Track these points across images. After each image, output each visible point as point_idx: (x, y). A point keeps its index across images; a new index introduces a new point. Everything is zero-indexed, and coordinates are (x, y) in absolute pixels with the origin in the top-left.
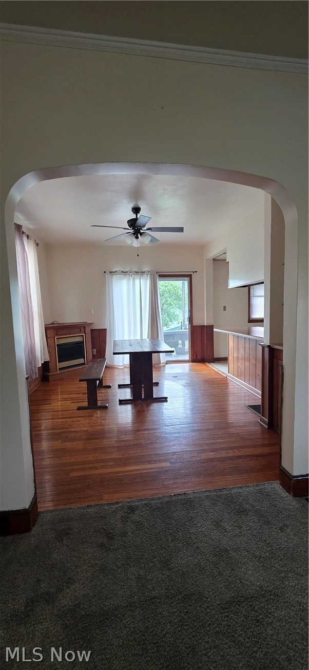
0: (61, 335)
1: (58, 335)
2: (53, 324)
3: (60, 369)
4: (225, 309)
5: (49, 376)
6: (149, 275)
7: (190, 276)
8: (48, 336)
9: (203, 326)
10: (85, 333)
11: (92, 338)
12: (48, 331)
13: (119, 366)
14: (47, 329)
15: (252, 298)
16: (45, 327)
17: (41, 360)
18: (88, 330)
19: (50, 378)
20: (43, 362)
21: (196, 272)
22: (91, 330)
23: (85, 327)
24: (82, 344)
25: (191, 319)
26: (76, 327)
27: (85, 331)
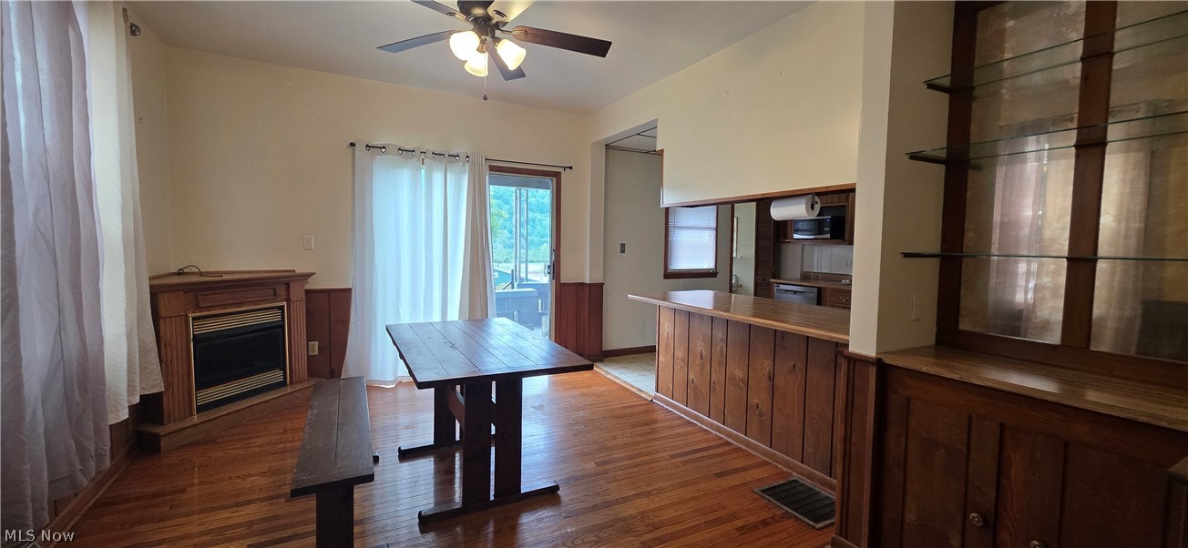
0: (209, 308)
1: (199, 308)
2: (180, 273)
3: (201, 409)
4: (623, 251)
5: (157, 438)
6: (467, 165)
7: (557, 175)
8: (163, 313)
9: (582, 284)
10: (288, 300)
11: (309, 314)
12: (163, 300)
13: (384, 382)
14: (158, 292)
15: (671, 229)
16: (151, 287)
17: (130, 392)
18: (297, 293)
19: (164, 443)
20: (137, 400)
21: (571, 168)
22: (308, 292)
23: (288, 285)
24: (279, 330)
25: (555, 269)
26: (261, 285)
27: (288, 294)
